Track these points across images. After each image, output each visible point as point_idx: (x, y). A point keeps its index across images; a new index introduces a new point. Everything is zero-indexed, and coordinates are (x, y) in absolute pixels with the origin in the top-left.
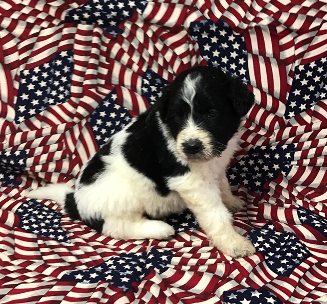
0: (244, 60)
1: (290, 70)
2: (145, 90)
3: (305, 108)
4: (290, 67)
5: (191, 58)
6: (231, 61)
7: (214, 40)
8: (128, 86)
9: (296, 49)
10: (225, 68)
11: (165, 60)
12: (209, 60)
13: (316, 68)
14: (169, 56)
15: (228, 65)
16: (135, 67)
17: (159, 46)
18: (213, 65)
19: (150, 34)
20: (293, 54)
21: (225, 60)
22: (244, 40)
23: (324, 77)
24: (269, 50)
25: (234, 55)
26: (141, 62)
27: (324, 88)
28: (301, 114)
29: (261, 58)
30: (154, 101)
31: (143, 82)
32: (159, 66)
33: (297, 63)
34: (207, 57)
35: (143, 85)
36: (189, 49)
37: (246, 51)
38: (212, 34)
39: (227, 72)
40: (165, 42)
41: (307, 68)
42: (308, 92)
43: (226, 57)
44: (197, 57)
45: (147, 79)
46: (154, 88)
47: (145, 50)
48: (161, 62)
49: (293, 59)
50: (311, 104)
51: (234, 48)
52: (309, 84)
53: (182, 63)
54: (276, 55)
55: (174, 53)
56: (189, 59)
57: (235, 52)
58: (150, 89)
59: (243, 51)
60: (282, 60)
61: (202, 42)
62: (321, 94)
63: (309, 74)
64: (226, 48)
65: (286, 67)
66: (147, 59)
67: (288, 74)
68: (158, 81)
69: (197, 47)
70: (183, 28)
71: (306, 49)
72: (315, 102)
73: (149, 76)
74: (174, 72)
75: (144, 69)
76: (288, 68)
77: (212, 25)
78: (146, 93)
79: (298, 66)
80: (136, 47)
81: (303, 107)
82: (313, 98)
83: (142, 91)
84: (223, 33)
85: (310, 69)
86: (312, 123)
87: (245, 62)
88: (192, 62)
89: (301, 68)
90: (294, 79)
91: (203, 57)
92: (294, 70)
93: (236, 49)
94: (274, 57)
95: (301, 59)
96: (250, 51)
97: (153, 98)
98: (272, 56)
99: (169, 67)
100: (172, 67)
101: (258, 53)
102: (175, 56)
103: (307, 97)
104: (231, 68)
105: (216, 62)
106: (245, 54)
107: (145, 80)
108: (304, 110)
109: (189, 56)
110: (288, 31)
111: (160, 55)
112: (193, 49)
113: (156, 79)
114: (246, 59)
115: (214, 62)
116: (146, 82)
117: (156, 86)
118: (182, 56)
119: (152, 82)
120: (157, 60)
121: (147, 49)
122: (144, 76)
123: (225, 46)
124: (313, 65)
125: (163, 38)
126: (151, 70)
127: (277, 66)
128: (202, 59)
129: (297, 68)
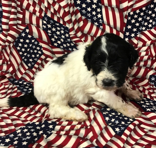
0: (100, 9)
1: (125, 14)
2: (45, 27)
3: (134, 36)
4: (126, 13)
5: (70, 8)
6: (93, 10)
8: (35, 24)
9: (129, 3)
10: (90, 14)
11: (54, 9)
12: (80, 9)
13: (139, 13)
14: (57, 7)
15: (91, 12)
16: (38, 14)
17: (51, 1)
18: (83, 12)
20: (127, 5)
21: (89, 9)
23: (144, 18)
24: (114, 3)
25: (94, 6)
26: (41, 11)
27: (144, 24)
28: (132, 39)
29: (109, 8)
30: (50, 33)
31: (43, 22)
32: (51, 13)
33: (129, 10)
34: (79, 7)
35: (43, 24)
36: (68, 3)
37: (101, 4)
39: (90, 16)
41: (135, 13)
42: (135, 27)
43: (90, 8)
44: (73, 8)
45: (45, 20)
46: (49, 26)
47: (42, 4)
48: (52, 10)
49: (127, 8)
50: (137, 34)
51: (94, 2)
52: (136, 23)
53: (65, 11)
54: (118, 6)
55: (60, 6)
56: (69, 9)
57: (95, 5)
58: (47, 27)
59: (99, 4)
60: (121, 9)
62: (143, 28)
63: (136, 16)
64: (89, 2)
65: (123, 13)
66: (44, 9)
67: (124, 17)
68: (52, 21)
69: (73, 1)
71: (134, 3)
72: (140, 32)
73: (46, 19)
74: (60, 16)
75: (43, 15)
76: (124, 13)
78: (45, 28)
79: (130, 12)
80: (37, 2)
81: (133, 35)
82: (138, 30)
83: (43, 27)
85: (136, 14)
86: (138, 44)
87: (100, 10)
88: (70, 10)
89: (132, 13)
90: (128, 19)
91: (76, 8)
92: (127, 15)
93: (95, 3)
94: (116, 8)
95: (131, 9)
96: (103, 4)
97: (49, 31)
98: (116, 7)
99: (58, 13)
100: (59, 13)
101: (107, 5)
102: (60, 7)
103: (135, 30)
104: (93, 14)
105: (84, 11)
106: (100, 6)
107: (44, 21)
108: (134, 37)
109: (68, 7)
111: (52, 6)
112: (71, 3)
113: (50, 21)
114: (101, 9)
115: (83, 10)
116: (45, 22)
117: (50, 25)
118: (65, 7)
119: (48, 22)
120: (50, 10)
121: (44, 3)
122: (43, 19)
124: (138, 11)
126: (47, 15)
127: (118, 12)
128: (76, 9)
129: (129, 13)
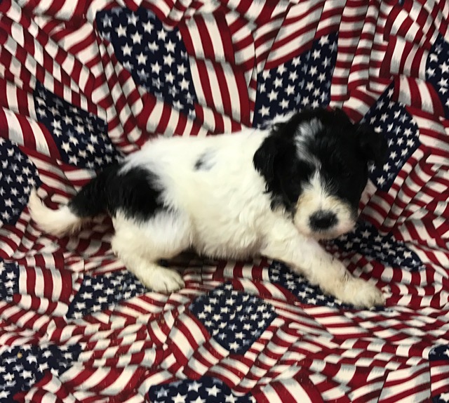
0: (185, 67)
1: (250, 79)
4: (250, 75)
5: (104, 66)
6: (166, 69)
7: (137, 38)
9: (256, 47)
10: (158, 80)
11: (63, 72)
12: (132, 69)
13: (286, 74)
14: (69, 65)
15: (161, 76)
17: (52, 50)
19: (33, 31)
20: (253, 55)
21: (156, 68)
22: (180, 37)
23: (301, 86)
24: (219, 50)
25: (169, 60)
26: (25, 74)
27: (302, 102)
29: (209, 65)
32: (55, 81)
33: (260, 67)
34: (128, 64)
36: (99, 54)
37: (186, 54)
38: (131, 30)
40: (60, 43)
41: (274, 74)
43: (157, 64)
44: (114, 65)
47: (29, 56)
48: (57, 73)
49: (253, 62)
51: (168, 50)
52: (280, 99)
53: (91, 75)
54: (230, 57)
55: (77, 61)
56: (101, 67)
57: (169, 56)
59: (182, 54)
60: (238, 65)
61: (118, 42)
63: (278, 83)
64: (155, 50)
65: (245, 74)
66: (33, 71)
67: (248, 84)
68: (58, 103)
69: (111, 49)
70: (85, 21)
71: (270, 47)
74: (80, 90)
75: (32, 85)
76: (248, 76)
77: (130, 14)
79: (262, 72)
80: (13, 53)
84: (148, 27)
85: (279, 76)
87: (186, 70)
88: (106, 73)
90: (258, 92)
91: (122, 64)
92: (256, 78)
93: (170, 51)
94: (227, 62)
95: (264, 62)
96: (192, 53)
98: (224, 60)
99: (72, 82)
100: (77, 82)
101: (203, 56)
102: (78, 66)
104: (167, 80)
105: (143, 72)
106: (184, 59)
109: (100, 64)
110: (242, 21)
111: (55, 63)
112: (107, 54)
114: (187, 65)
115: (140, 72)
118: (90, 65)
120: (51, 72)
121: (33, 54)
123: (153, 47)
124: (281, 69)
125: (57, 38)
126: (43, 88)
127: (233, 74)
128: (121, 68)
129: (260, 75)
